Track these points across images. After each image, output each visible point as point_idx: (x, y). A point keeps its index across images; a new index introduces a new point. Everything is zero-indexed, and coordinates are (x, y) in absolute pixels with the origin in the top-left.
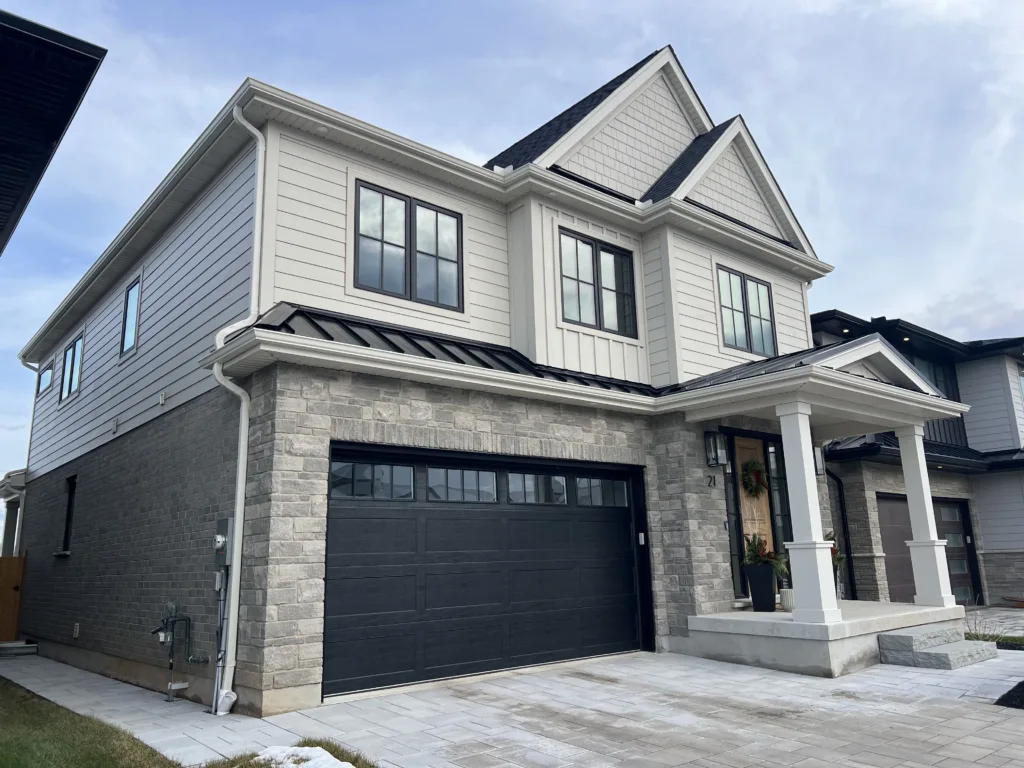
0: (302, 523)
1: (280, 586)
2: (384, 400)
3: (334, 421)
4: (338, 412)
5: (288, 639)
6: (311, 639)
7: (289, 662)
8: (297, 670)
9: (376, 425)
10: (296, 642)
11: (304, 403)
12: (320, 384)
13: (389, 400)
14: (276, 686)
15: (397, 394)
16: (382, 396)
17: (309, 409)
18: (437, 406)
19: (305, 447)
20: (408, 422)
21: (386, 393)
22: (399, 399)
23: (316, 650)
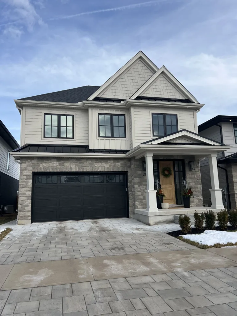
0: (26, 189)
1: (21, 201)
2: (45, 162)
3: (33, 168)
4: (34, 166)
5: (23, 211)
6: (28, 211)
7: (23, 215)
8: (25, 217)
9: (43, 168)
10: (25, 212)
11: (26, 165)
12: (30, 161)
13: (47, 162)
14: (20, 219)
15: (48, 161)
16: (45, 161)
17: (27, 166)
18: (60, 162)
19: (26, 174)
20: (51, 166)
21: (46, 161)
22: (49, 162)
23: (30, 213)
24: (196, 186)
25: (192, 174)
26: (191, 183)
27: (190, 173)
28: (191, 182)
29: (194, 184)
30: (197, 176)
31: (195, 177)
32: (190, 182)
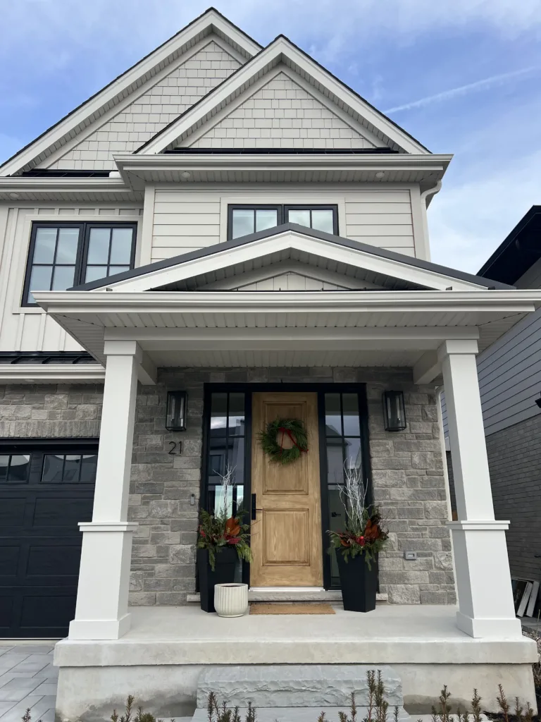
24: (420, 505)
25: (398, 448)
26: (393, 491)
27: (390, 444)
28: (393, 486)
29: (407, 491)
30: (424, 458)
31: (416, 459)
32: (390, 482)
